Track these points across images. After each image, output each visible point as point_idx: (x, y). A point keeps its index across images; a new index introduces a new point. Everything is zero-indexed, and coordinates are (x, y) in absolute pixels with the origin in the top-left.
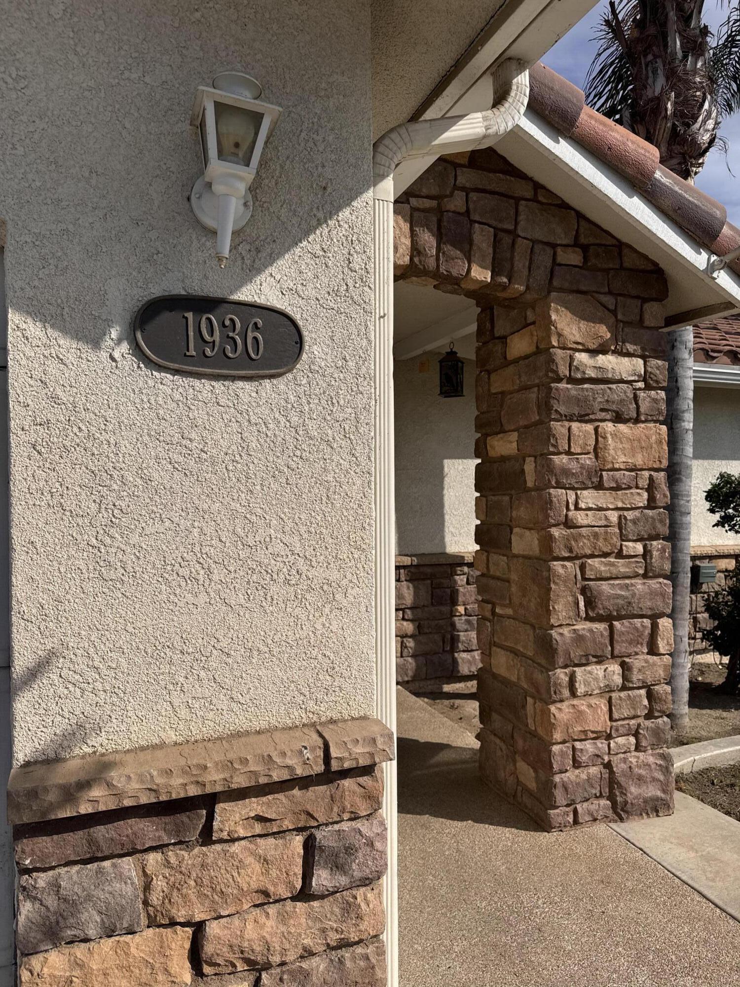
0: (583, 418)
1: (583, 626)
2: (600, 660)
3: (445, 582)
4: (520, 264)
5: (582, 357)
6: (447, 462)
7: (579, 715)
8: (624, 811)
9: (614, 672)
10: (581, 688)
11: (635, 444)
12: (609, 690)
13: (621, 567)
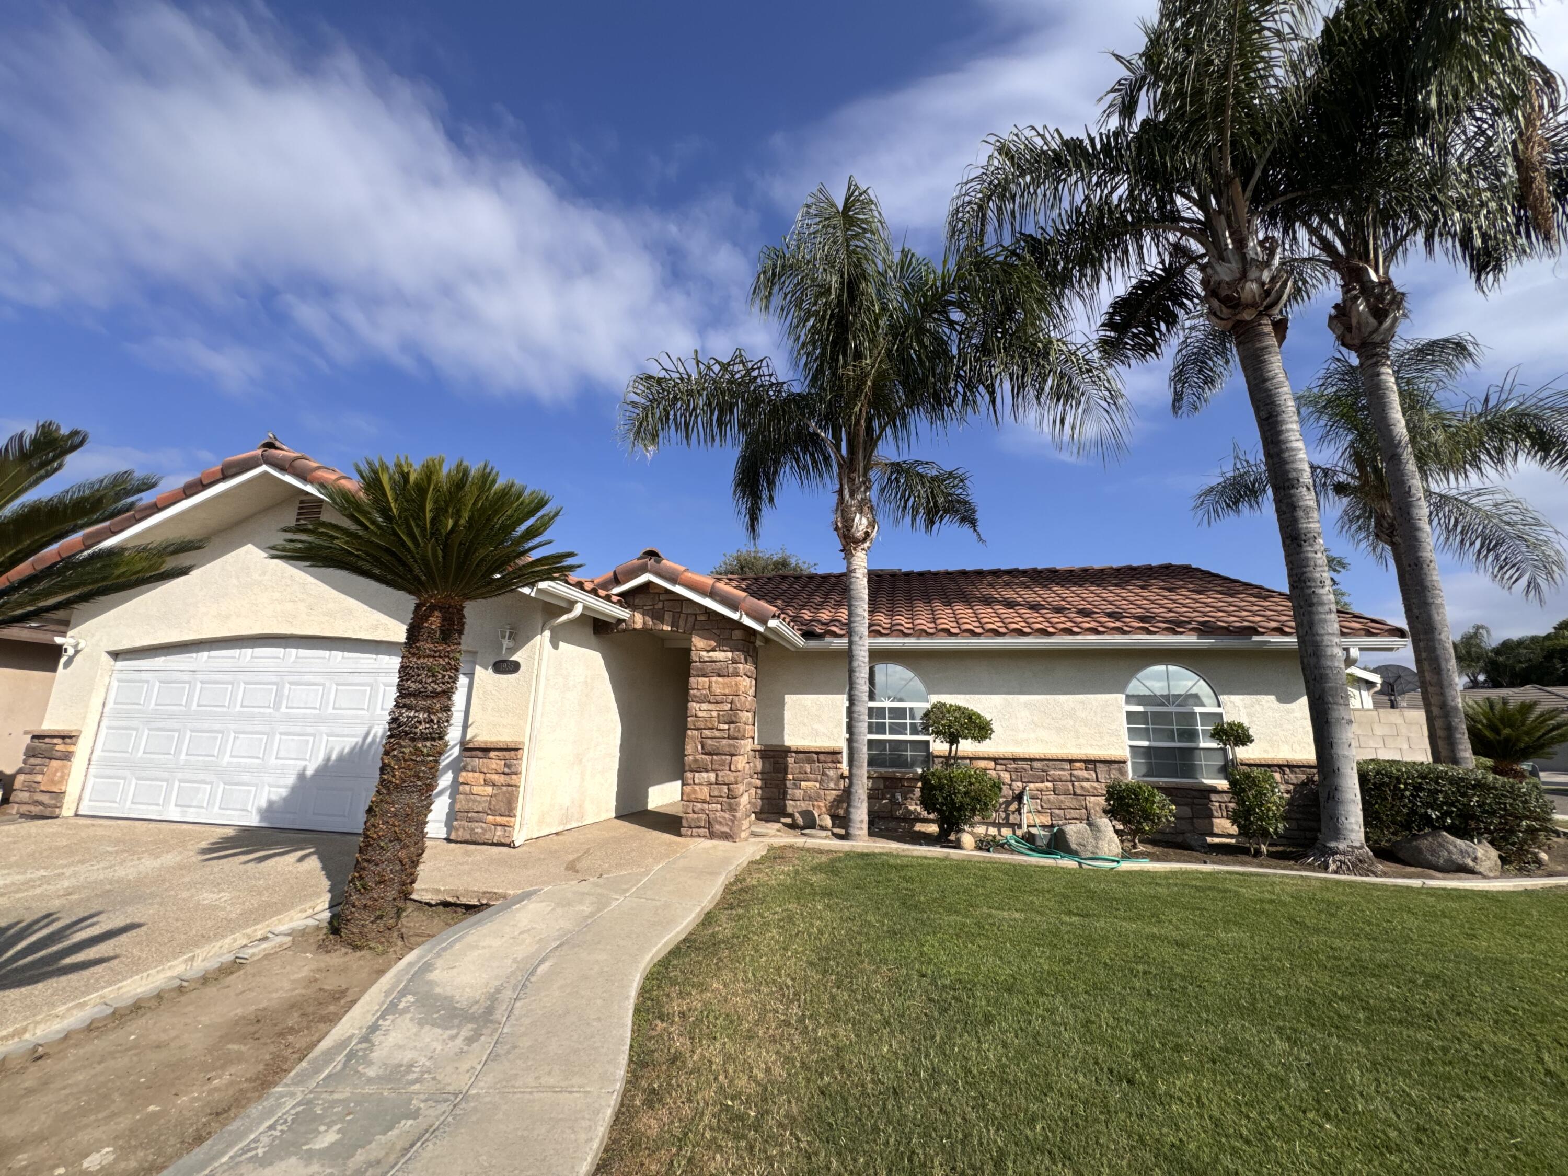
0: (704, 676)
1: (699, 757)
2: (707, 771)
3: (781, 760)
4: (682, 623)
5: (704, 654)
6: (787, 697)
7: (694, 791)
8: (712, 835)
9: (712, 776)
10: (697, 781)
11: (725, 685)
12: (709, 784)
13: (717, 734)
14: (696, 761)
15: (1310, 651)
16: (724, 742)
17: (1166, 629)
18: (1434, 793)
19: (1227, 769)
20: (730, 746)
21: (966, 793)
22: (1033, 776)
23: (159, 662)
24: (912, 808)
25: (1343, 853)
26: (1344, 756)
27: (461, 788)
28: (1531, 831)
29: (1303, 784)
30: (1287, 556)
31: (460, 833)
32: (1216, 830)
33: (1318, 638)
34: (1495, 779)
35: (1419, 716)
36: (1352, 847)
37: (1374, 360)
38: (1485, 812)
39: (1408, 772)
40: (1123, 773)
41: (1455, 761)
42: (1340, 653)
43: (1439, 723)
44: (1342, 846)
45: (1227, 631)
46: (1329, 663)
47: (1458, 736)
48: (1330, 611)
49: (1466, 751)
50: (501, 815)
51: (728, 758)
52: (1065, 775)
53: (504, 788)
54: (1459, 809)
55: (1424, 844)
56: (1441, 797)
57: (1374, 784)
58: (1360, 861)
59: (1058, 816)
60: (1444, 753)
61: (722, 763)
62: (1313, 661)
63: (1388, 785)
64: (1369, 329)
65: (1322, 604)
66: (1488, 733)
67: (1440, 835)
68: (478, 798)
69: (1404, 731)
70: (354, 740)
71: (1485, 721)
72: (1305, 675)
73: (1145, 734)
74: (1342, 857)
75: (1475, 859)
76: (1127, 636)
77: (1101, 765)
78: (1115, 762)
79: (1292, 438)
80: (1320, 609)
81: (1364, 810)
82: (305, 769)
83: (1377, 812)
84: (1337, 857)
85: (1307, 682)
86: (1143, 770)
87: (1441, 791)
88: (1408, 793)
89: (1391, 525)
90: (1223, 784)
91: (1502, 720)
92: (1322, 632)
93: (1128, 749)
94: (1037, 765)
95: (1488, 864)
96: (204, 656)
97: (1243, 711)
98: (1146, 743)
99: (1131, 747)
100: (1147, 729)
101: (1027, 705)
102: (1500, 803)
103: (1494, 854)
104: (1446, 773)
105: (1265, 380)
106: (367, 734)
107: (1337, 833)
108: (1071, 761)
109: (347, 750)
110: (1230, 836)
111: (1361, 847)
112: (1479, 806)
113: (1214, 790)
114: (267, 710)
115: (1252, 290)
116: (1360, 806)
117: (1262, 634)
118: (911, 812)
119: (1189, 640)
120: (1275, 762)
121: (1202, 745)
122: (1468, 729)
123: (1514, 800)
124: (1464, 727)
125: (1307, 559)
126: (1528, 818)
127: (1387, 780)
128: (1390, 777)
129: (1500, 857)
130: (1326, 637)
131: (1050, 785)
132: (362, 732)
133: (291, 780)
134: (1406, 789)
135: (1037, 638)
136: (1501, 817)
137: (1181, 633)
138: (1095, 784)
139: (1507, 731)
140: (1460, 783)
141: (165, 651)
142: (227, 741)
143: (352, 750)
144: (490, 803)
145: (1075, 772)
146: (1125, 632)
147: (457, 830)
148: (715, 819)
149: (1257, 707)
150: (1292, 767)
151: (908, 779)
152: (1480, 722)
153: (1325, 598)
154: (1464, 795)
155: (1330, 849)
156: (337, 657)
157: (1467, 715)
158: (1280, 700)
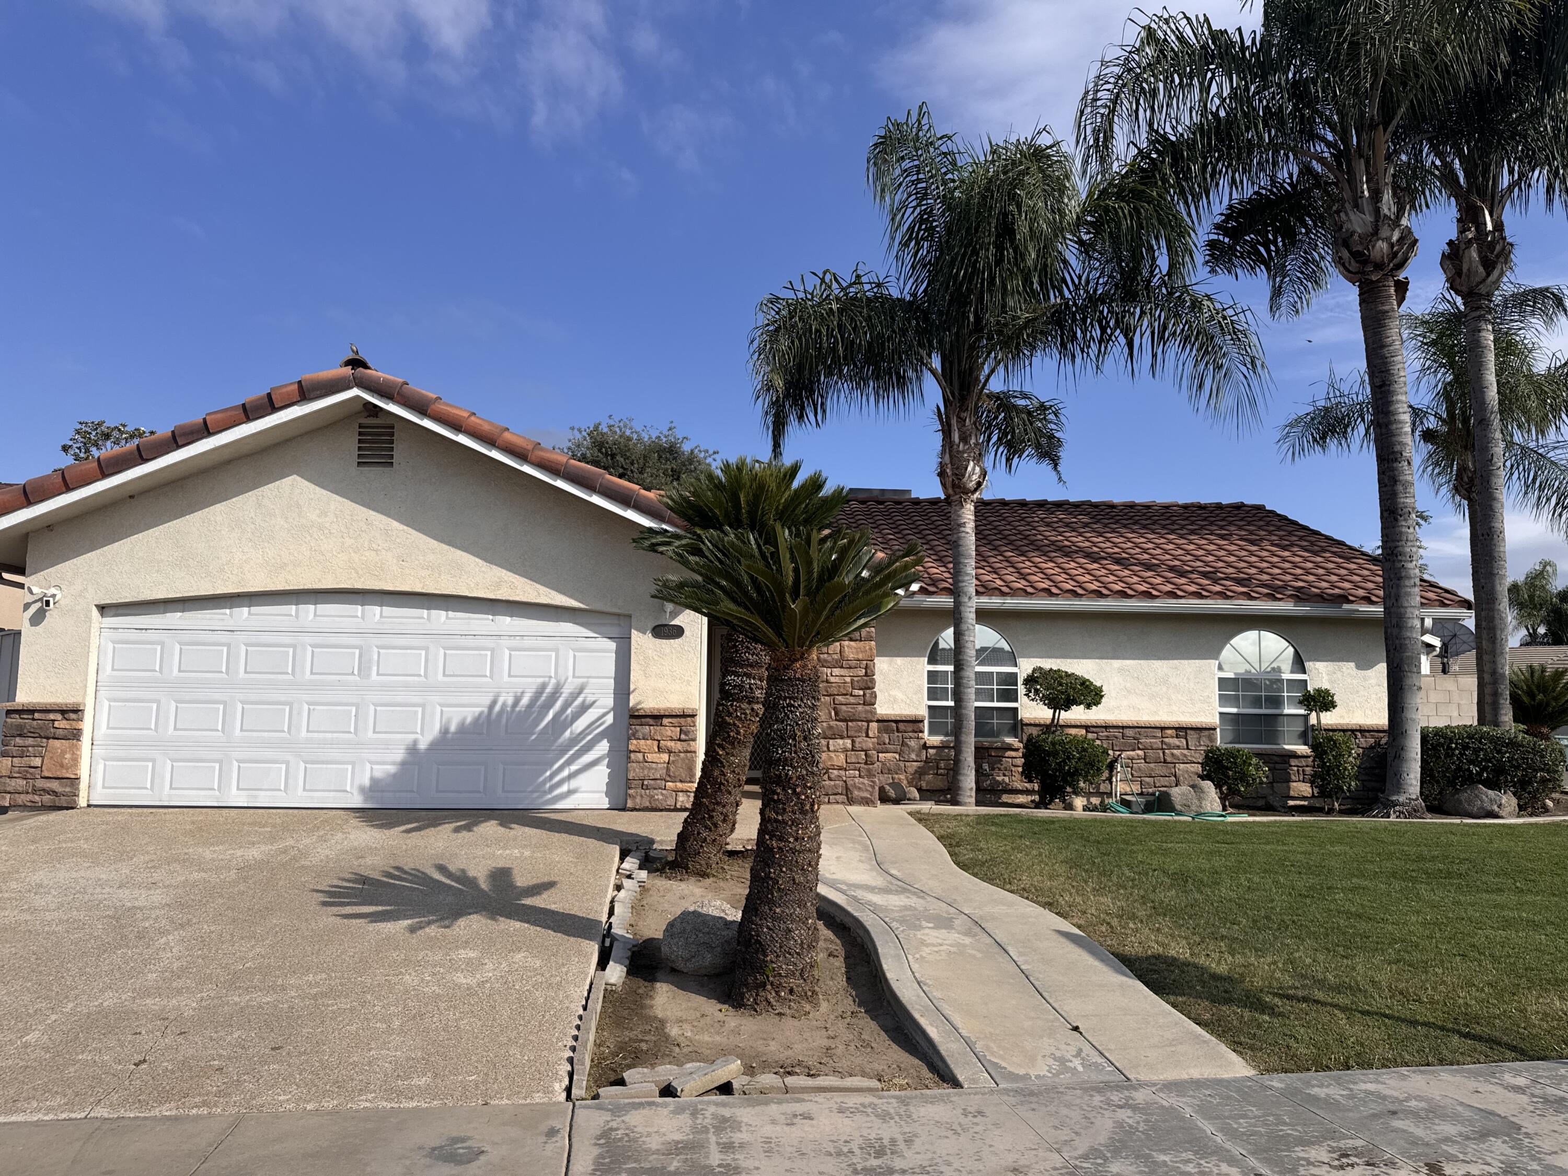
2: (842, 738)
7: (831, 759)
8: (851, 801)
9: (848, 743)
10: (832, 748)
11: (858, 650)
12: (845, 750)
13: (852, 700)
14: (830, 727)
15: (1394, 622)
16: (860, 708)
17: (1267, 595)
18: (1476, 751)
19: (1308, 734)
20: (866, 712)
21: (1079, 759)
22: (1125, 744)
23: (174, 619)
24: (999, 779)
25: (1403, 805)
26: (1411, 719)
27: (632, 755)
28: (1544, 781)
29: (1371, 748)
30: (1383, 529)
31: (638, 800)
32: (1292, 793)
33: (1402, 610)
34: (1524, 738)
35: (1471, 682)
36: (1410, 799)
37: (1478, 313)
38: (1512, 766)
39: (1459, 733)
40: (1212, 739)
41: (1496, 724)
42: (1417, 623)
43: (1488, 690)
44: (1402, 799)
45: (1322, 598)
46: (1409, 634)
47: (1502, 701)
48: (1415, 585)
49: (1507, 715)
50: (681, 781)
51: (865, 724)
52: (1157, 742)
53: (682, 755)
54: (1494, 765)
55: (1464, 796)
56: (1482, 754)
57: (1432, 745)
58: (1415, 811)
59: (1148, 784)
60: (1489, 717)
61: (859, 730)
62: (1395, 631)
63: (1442, 745)
64: (1478, 279)
65: (1409, 578)
66: (1525, 699)
67: (1477, 788)
68: (654, 765)
69: (1456, 698)
70: (478, 710)
71: (1525, 688)
72: (1387, 645)
73: (1234, 701)
74: (1401, 808)
75: (1500, 806)
76: (1228, 602)
77: (1192, 732)
78: (1206, 729)
79: (1401, 410)
80: (1407, 583)
81: (1422, 767)
82: (415, 742)
83: (1432, 770)
84: (1397, 808)
85: (1388, 651)
86: (1230, 737)
87: (1482, 749)
88: (1457, 752)
89: (1471, 480)
90: (1302, 749)
91: (1538, 687)
92: (1406, 604)
93: (1218, 715)
94: (1129, 732)
95: (1508, 809)
96: (243, 612)
97: (1325, 677)
98: (1234, 710)
99: (1220, 713)
100: (1237, 697)
101: (1120, 670)
102: (1523, 758)
103: (1514, 801)
104: (1488, 733)
105: (1383, 346)
106: (494, 703)
107: (1399, 787)
108: (1163, 729)
109: (469, 720)
110: (1304, 798)
111: (1417, 799)
112: (1509, 761)
113: (1294, 755)
114: (351, 678)
115: (1382, 249)
116: (1419, 764)
117: (1352, 602)
118: (999, 783)
119: (1286, 607)
120: (1350, 727)
121: (1287, 711)
122: (1511, 695)
123: (1535, 755)
124: (1508, 693)
125: (1401, 533)
126: (1542, 770)
127: (1442, 740)
128: (1445, 738)
129: (1518, 805)
130: (1409, 610)
131: (1141, 753)
132: (487, 701)
133: (399, 755)
134: (1456, 748)
135: (1140, 601)
136: (1524, 770)
137: (1280, 599)
138: (1186, 752)
139: (1540, 697)
140: (1499, 743)
141: (180, 606)
142: (300, 713)
143: (477, 720)
144: (668, 769)
145: (1166, 740)
146: (1228, 597)
147: (634, 797)
148: (854, 785)
149: (1339, 675)
150: (1363, 731)
151: (996, 748)
152: (1521, 689)
153: (1412, 572)
154: (1499, 752)
155: (1392, 801)
156: (440, 618)
157: (1511, 682)
158: (1358, 667)
